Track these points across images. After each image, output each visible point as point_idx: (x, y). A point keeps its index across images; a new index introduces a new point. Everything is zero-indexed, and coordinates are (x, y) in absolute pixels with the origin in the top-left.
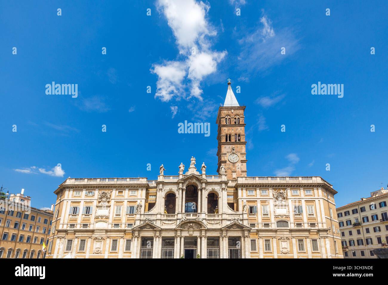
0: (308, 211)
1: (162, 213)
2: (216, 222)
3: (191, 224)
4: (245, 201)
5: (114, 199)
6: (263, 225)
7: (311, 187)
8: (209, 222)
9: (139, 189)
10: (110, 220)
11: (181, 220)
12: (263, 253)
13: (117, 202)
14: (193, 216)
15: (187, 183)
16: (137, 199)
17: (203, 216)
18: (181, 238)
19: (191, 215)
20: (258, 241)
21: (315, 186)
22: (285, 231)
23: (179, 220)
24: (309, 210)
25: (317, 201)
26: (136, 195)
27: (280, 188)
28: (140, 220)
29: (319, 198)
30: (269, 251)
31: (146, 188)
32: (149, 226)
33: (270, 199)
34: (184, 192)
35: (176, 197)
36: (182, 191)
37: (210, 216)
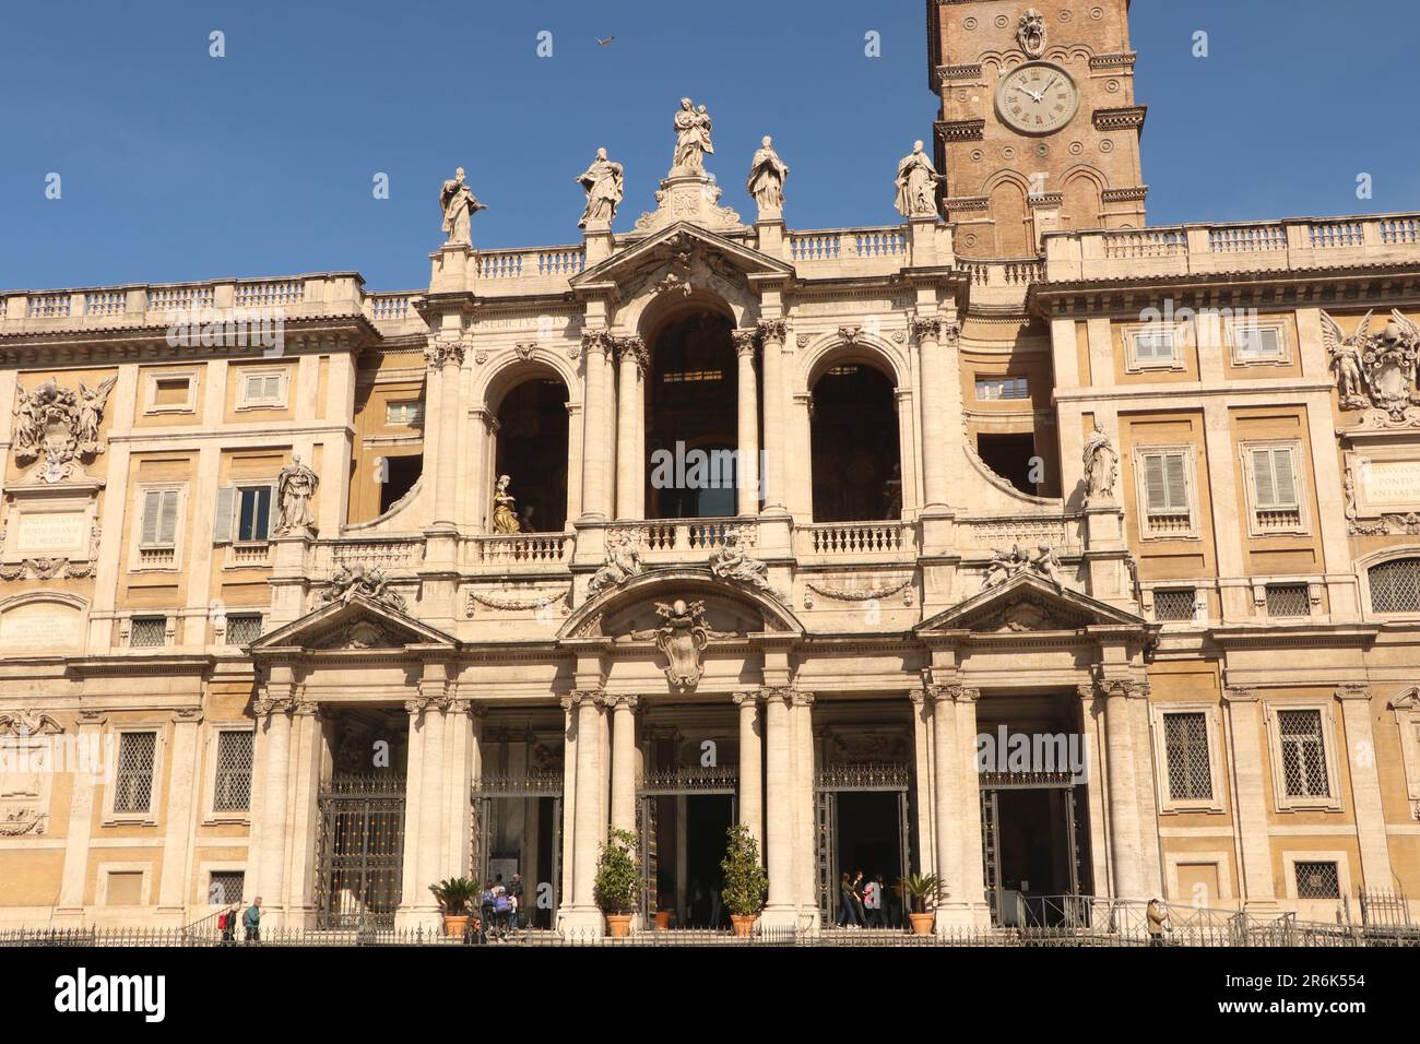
1: (462, 531)
2: (876, 584)
3: (680, 606)
5: (127, 439)
6: (1260, 594)
8: (821, 585)
10: (104, 593)
11: (600, 576)
12: (1268, 812)
13: (149, 458)
14: (692, 542)
17: (770, 540)
18: (610, 712)
19: (682, 535)
20: (1223, 726)
23: (587, 577)
26: (281, 399)
27: (1384, 300)
28: (307, 585)
30: (1320, 802)
31: (352, 353)
32: (370, 625)
33: (1312, 389)
34: (630, 367)
35: (567, 405)
36: (610, 356)
37: (834, 537)
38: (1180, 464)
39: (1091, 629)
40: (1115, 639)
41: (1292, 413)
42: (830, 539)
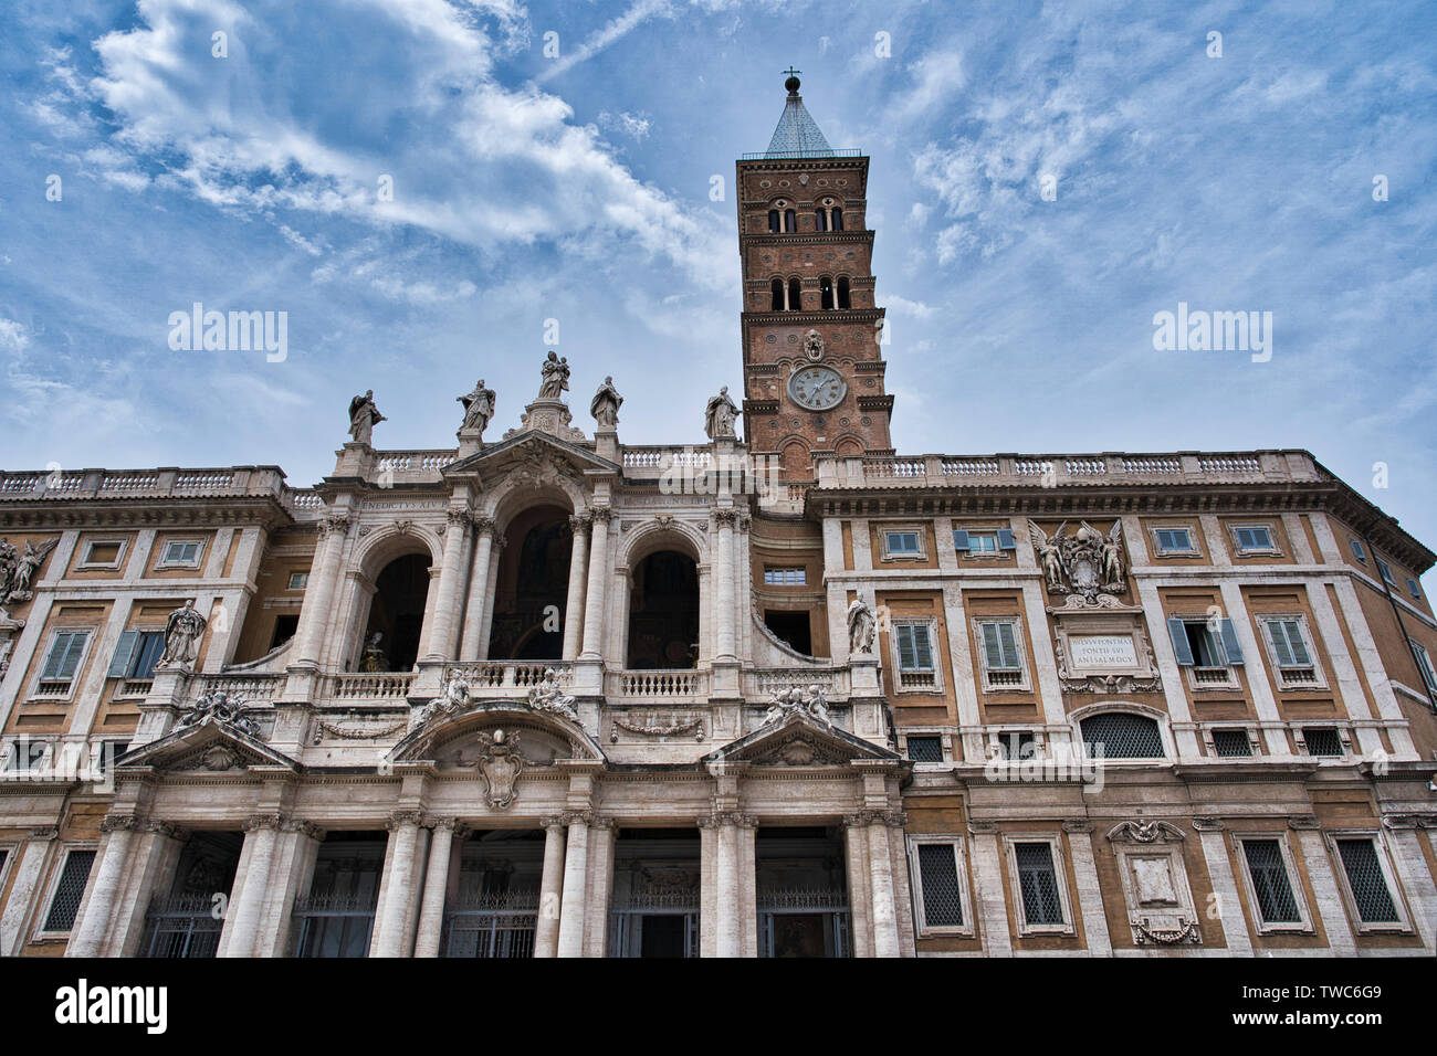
0: (1273, 650)
1: (325, 670)
2: (674, 722)
3: (498, 735)
4: (867, 591)
5: (54, 590)
6: (995, 740)
7: (1265, 511)
8: (626, 722)
9: (221, 530)
11: (434, 707)
12: (1013, 938)
13: (69, 606)
14: (517, 681)
15: (506, 486)
16: (197, 587)
17: (585, 681)
18: (429, 833)
19: (510, 675)
20: (967, 856)
21: (1289, 503)
22: (1147, 778)
23: (421, 708)
24: (1279, 643)
25: (1315, 588)
26: (195, 562)
27: (1074, 514)
29: (1322, 568)
30: (1056, 928)
31: (262, 527)
32: (224, 749)
33: (1025, 578)
34: (485, 542)
35: (429, 569)
36: (469, 532)
37: (641, 683)
38: (926, 633)
39: (854, 762)
40: (875, 770)
41: (1012, 597)
42: (636, 685)
